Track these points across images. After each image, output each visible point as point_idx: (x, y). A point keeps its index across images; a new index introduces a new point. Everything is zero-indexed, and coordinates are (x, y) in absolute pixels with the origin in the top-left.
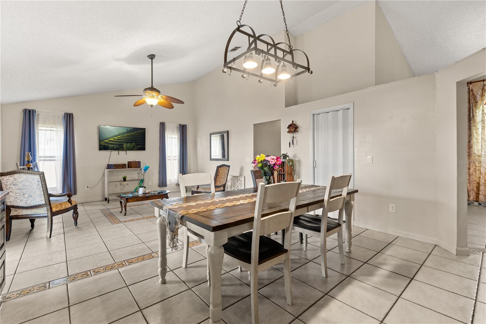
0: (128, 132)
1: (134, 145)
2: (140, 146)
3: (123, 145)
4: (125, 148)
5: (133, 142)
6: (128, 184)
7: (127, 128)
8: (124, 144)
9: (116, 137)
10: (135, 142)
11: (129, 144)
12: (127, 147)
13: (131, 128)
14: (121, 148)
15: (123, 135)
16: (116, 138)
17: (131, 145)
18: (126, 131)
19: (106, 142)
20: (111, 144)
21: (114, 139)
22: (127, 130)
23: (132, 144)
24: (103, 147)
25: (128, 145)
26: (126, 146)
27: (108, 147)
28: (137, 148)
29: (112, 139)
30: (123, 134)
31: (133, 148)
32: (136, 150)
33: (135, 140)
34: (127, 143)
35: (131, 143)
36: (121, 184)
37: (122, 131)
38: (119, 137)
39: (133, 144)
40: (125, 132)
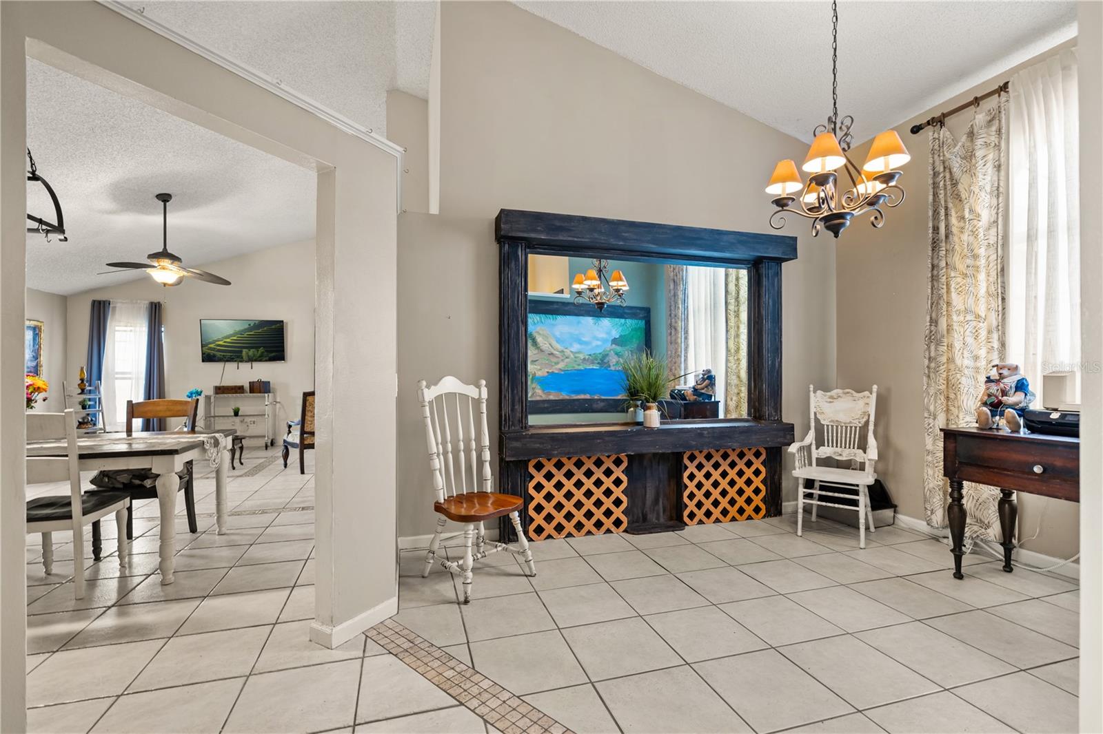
0: (250, 329)
1: (263, 353)
2: (273, 354)
3: (241, 352)
4: (244, 357)
5: (261, 347)
6: (254, 422)
7: (250, 322)
8: (244, 350)
9: (229, 338)
10: (264, 347)
11: (252, 350)
12: (248, 356)
13: (257, 322)
14: (238, 357)
15: (241, 334)
16: (228, 340)
17: (256, 353)
18: (246, 326)
19: (211, 348)
20: (219, 351)
21: (225, 342)
22: (250, 325)
23: (258, 351)
24: (208, 358)
25: (251, 352)
26: (247, 353)
27: (214, 356)
28: (267, 358)
29: (221, 343)
30: (241, 332)
31: (260, 357)
32: (266, 361)
33: (265, 343)
34: (249, 348)
35: (257, 348)
36: (242, 422)
37: (239, 327)
38: (235, 338)
39: (261, 350)
40: (245, 329)
